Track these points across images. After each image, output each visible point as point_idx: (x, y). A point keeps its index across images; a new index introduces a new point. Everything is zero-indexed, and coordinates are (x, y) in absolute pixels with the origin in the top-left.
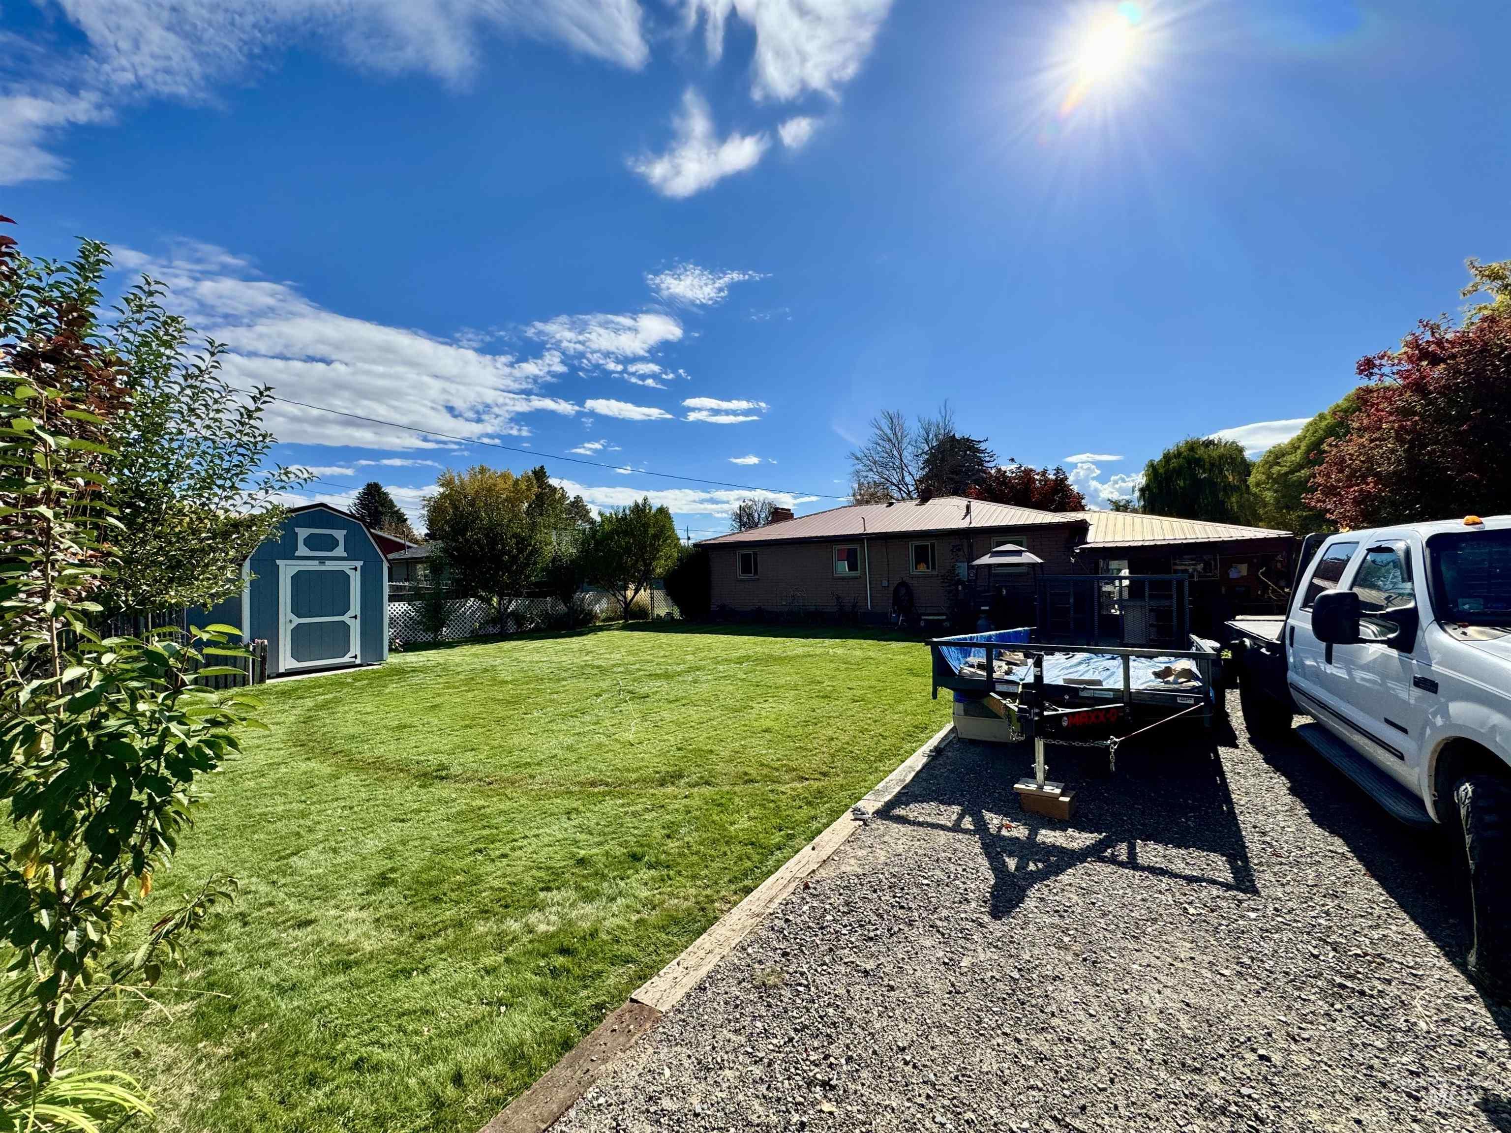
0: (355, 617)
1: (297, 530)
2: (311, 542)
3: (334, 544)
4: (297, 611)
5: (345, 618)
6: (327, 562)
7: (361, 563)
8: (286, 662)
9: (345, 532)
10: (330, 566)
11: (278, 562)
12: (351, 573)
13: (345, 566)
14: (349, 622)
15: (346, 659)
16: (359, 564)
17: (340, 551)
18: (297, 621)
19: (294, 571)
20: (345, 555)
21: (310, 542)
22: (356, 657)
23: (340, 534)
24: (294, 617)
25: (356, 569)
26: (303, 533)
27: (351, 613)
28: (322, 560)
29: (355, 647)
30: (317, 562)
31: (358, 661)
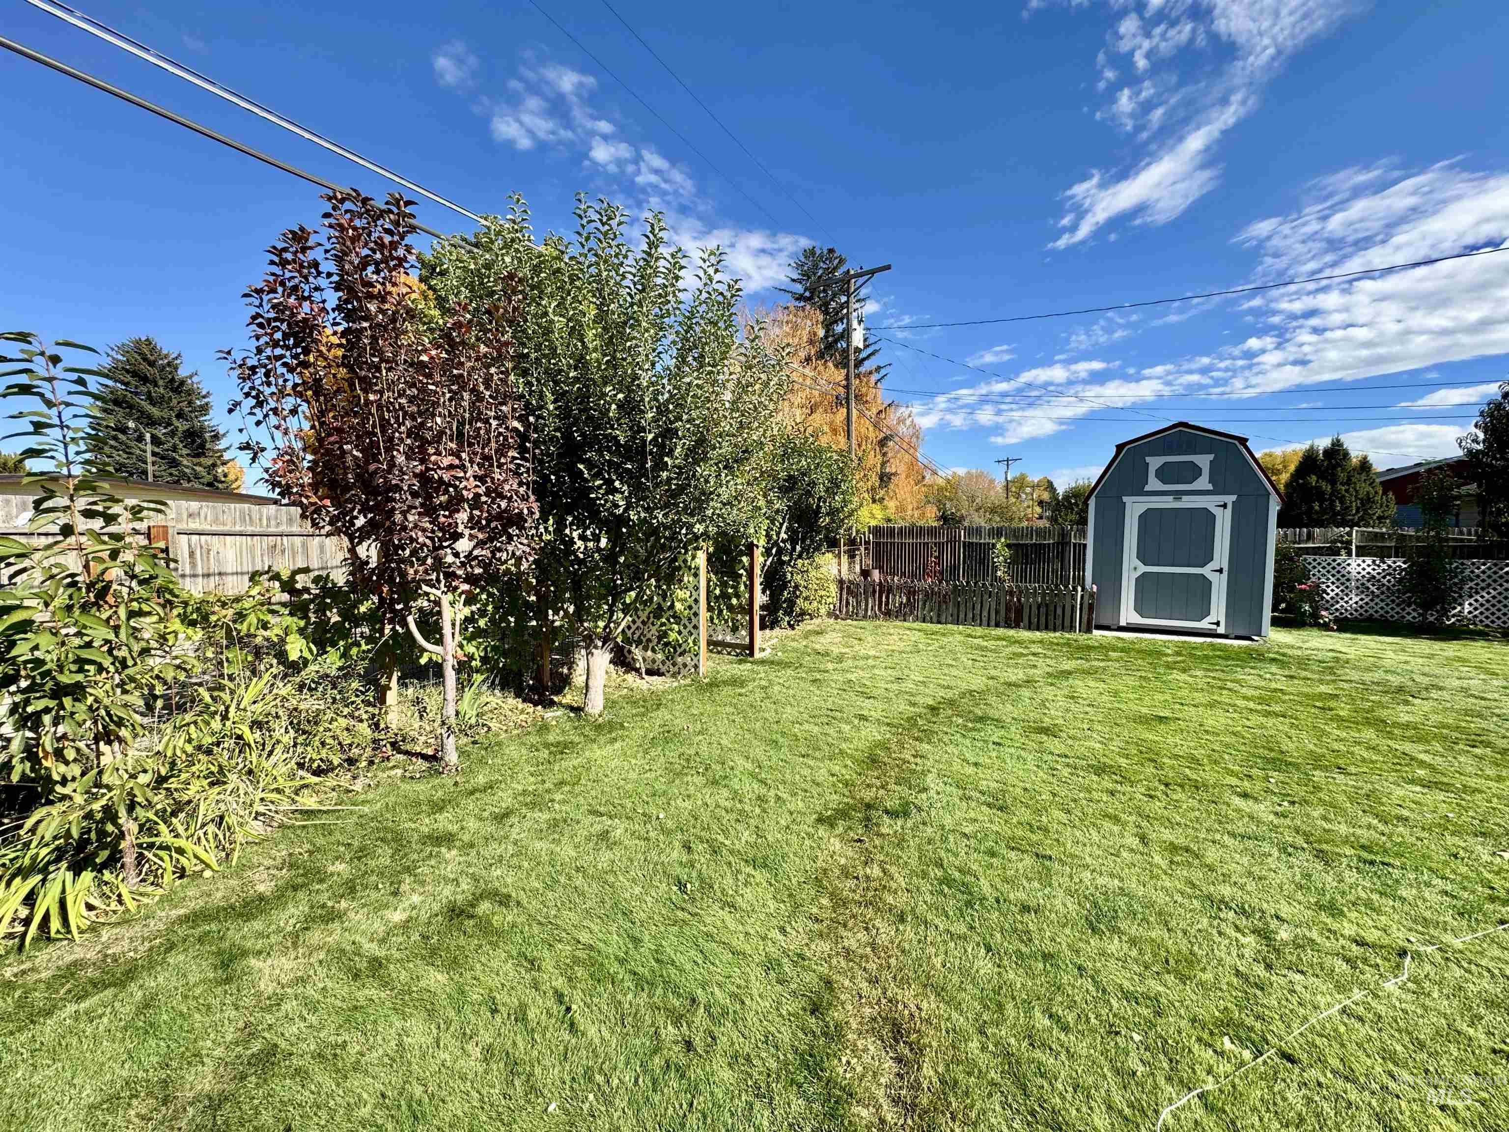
0: (1221, 571)
1: (1148, 459)
2: (1165, 474)
3: (1196, 472)
4: (1143, 556)
5: (1206, 571)
6: (1185, 498)
7: (1234, 498)
8: (1128, 615)
9: (1211, 457)
10: (1188, 503)
11: (1125, 499)
12: (1218, 512)
13: (1210, 503)
14: (1213, 577)
15: (1204, 624)
16: (1231, 499)
17: (1203, 483)
18: (1143, 569)
19: (1140, 509)
20: (1210, 487)
21: (1163, 474)
22: (1218, 624)
23: (1204, 461)
24: (1139, 563)
25: (1225, 506)
26: (1154, 463)
27: (1214, 565)
28: (1178, 495)
29: (1218, 611)
30: (1170, 498)
31: (1221, 630)
